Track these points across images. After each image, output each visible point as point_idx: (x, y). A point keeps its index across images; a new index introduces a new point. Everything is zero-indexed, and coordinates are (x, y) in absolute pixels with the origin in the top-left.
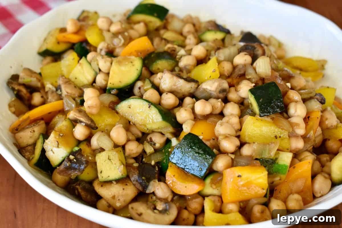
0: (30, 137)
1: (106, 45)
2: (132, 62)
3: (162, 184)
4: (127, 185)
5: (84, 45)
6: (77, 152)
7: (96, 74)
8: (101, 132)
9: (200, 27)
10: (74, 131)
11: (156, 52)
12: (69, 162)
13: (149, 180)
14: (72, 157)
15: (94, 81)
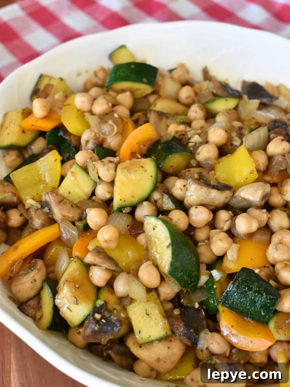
0: (32, 289)
1: (93, 134)
2: (142, 167)
3: (216, 335)
4: (171, 341)
5: (61, 133)
6: (102, 306)
7: (96, 184)
8: (126, 273)
9: (201, 90)
10: (91, 276)
11: (163, 141)
12: (97, 325)
13: (198, 332)
14: (98, 316)
15: (93, 193)
